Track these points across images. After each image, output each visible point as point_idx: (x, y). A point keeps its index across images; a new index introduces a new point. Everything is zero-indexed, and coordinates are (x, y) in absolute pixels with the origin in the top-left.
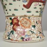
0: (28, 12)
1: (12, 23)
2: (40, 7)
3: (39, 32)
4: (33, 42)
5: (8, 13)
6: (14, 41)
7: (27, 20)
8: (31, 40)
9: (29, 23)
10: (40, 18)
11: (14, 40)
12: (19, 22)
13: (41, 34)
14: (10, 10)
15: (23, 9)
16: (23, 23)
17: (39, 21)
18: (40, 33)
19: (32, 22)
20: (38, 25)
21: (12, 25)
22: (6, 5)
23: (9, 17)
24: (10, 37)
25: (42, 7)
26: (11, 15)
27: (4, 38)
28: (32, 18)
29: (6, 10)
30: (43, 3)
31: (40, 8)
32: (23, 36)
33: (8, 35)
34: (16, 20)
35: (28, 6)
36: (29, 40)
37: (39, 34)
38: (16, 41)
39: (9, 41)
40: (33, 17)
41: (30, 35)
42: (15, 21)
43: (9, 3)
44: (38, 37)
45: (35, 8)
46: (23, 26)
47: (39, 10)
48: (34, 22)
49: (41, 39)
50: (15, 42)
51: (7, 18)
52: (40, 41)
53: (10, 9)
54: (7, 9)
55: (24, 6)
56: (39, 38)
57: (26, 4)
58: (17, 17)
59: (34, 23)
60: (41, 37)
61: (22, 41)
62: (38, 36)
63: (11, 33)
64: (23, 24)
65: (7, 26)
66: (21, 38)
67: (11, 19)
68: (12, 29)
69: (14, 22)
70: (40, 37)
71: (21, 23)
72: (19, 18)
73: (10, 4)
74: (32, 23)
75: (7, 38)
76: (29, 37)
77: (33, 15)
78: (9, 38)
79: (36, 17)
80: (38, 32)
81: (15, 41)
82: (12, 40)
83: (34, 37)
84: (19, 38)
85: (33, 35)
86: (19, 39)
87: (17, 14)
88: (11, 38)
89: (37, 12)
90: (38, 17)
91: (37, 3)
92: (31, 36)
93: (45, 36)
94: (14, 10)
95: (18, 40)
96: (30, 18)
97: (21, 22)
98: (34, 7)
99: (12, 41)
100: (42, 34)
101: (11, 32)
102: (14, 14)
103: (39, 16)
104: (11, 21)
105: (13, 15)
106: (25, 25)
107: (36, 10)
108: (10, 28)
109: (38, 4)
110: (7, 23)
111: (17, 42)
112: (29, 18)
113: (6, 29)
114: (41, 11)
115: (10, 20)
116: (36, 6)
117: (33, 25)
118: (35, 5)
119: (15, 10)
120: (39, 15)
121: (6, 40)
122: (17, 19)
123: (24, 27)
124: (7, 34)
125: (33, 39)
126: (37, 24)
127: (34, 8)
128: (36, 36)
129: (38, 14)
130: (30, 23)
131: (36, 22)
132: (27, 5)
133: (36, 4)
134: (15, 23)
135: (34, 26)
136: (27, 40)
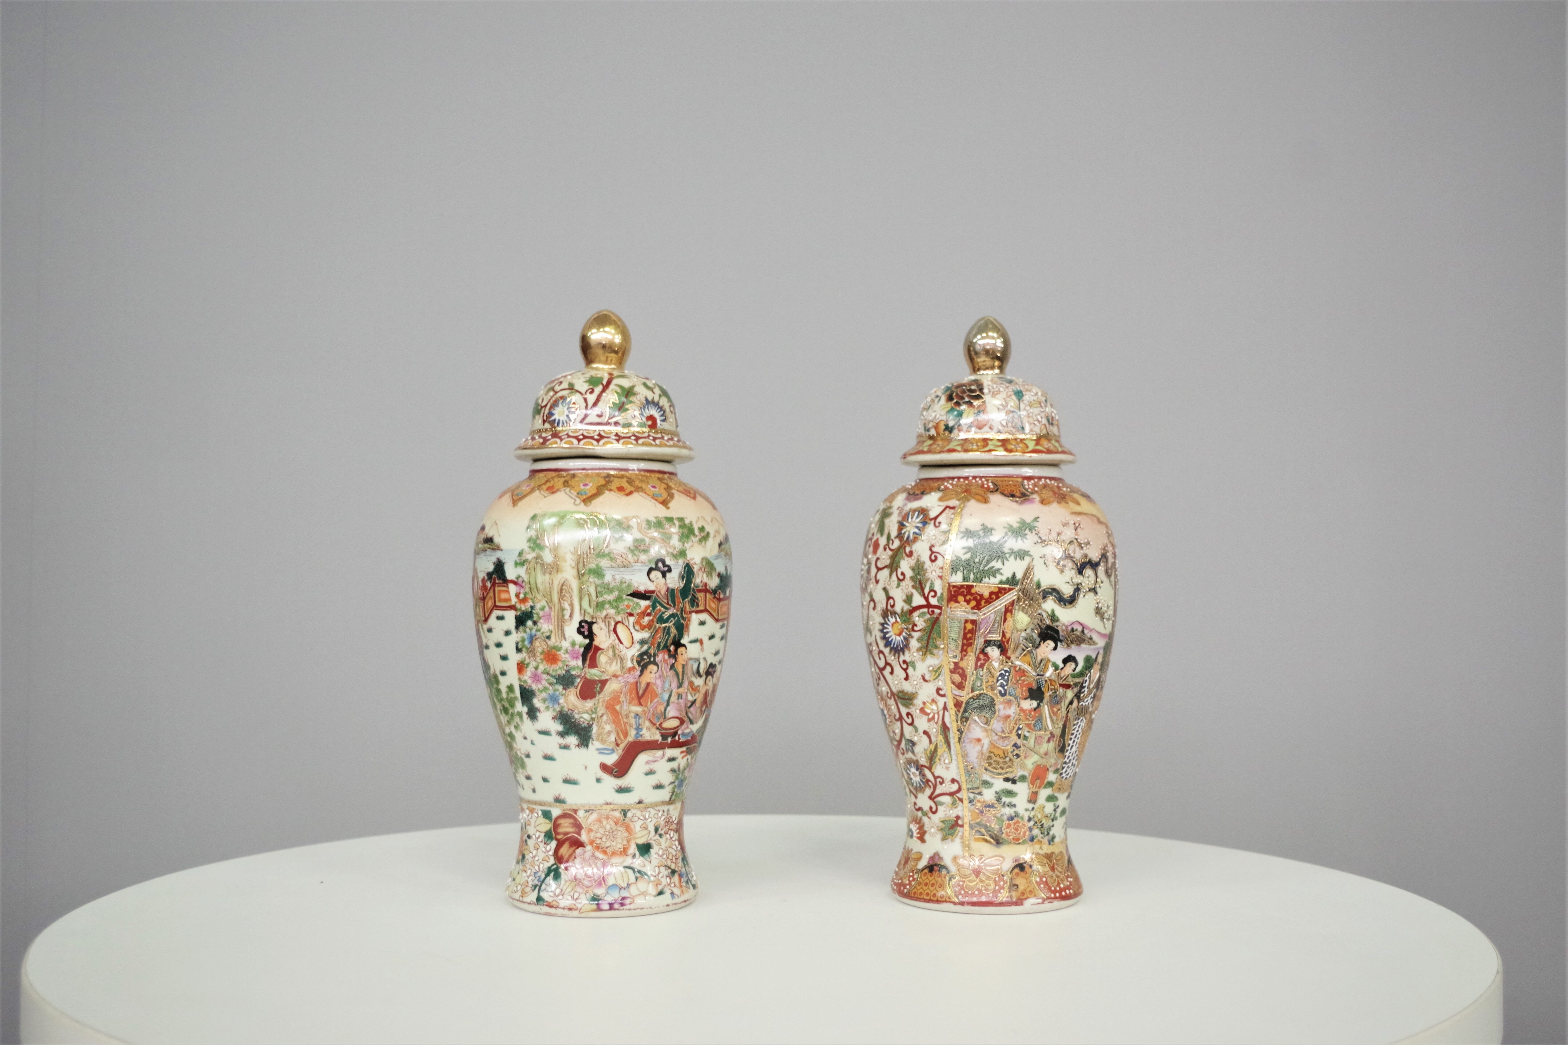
0: (621, 790)
1: (549, 836)
2: (674, 765)
3: (665, 872)
4: (638, 912)
5: (534, 791)
6: (559, 911)
7: (616, 823)
8: (632, 906)
9: (622, 834)
10: (671, 807)
11: (561, 905)
12: (583, 833)
13: (676, 877)
14: (545, 780)
15: (598, 780)
16: (599, 835)
17: (668, 822)
18: (673, 872)
19: (638, 828)
20: (663, 840)
21: (554, 844)
22: (528, 756)
23: (539, 808)
24: (544, 895)
25: (682, 762)
26: (551, 799)
27: (517, 896)
28: (639, 814)
29: (528, 778)
30: (684, 749)
31: (673, 771)
32: (600, 891)
33: (535, 886)
34: (571, 821)
35: (620, 769)
36: (622, 904)
37: (665, 881)
38: (570, 909)
39: (537, 908)
40: (639, 809)
41: (629, 885)
42: (566, 827)
43: (542, 754)
44: (661, 893)
45: (651, 772)
46: (598, 848)
47: (666, 778)
48: (646, 828)
49: (677, 900)
50: (563, 916)
51: (532, 811)
52: (669, 909)
53: (547, 776)
54: (530, 770)
55: (604, 767)
56: (666, 898)
57: (611, 759)
58: (575, 811)
59: (645, 832)
60: (677, 891)
61: (595, 911)
62: (660, 888)
63: (547, 875)
64: (598, 841)
65: (531, 843)
66: (590, 895)
67: (547, 815)
68: (552, 861)
69: (560, 830)
70: (672, 893)
71: (592, 835)
72: (581, 814)
73: (547, 757)
74: (638, 835)
75: (533, 897)
76: (624, 894)
77: (640, 802)
78: (539, 899)
79: (653, 807)
80: (663, 869)
81: (566, 912)
82: (551, 907)
83: (644, 894)
84: (583, 897)
85: (642, 885)
86: (584, 902)
87: (573, 797)
88: (550, 900)
89: (659, 787)
90: (665, 808)
91: (659, 753)
92: (633, 890)
93: (694, 886)
94: (561, 780)
95: (579, 906)
96: (629, 814)
97: (590, 830)
98: (647, 768)
99: (552, 911)
100: (680, 876)
101: (549, 871)
102: (562, 797)
103: (671, 802)
104: (547, 826)
105: (558, 800)
106: (608, 844)
107: (654, 780)
108: (541, 855)
109: (664, 755)
110: (531, 830)
111: (575, 913)
112: (625, 813)
113: (524, 857)
114: (677, 778)
115: (542, 820)
116: (654, 766)
117: (641, 841)
118: (647, 763)
119: (567, 781)
120: (667, 797)
121: (525, 906)
122: (575, 819)
123: (605, 853)
124: (532, 881)
125: (640, 901)
126: (657, 837)
127: (647, 774)
128: (652, 890)
129: (664, 795)
130: (626, 834)
131: (656, 830)
132: (618, 764)
133: (651, 759)
134: (566, 834)
135: (645, 849)
136: (616, 906)
